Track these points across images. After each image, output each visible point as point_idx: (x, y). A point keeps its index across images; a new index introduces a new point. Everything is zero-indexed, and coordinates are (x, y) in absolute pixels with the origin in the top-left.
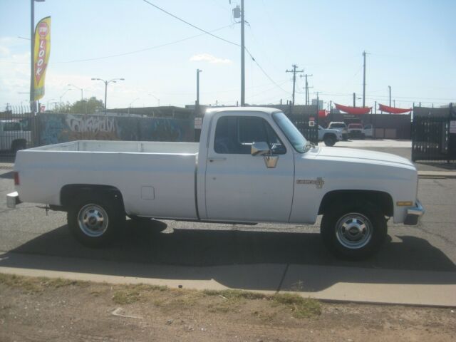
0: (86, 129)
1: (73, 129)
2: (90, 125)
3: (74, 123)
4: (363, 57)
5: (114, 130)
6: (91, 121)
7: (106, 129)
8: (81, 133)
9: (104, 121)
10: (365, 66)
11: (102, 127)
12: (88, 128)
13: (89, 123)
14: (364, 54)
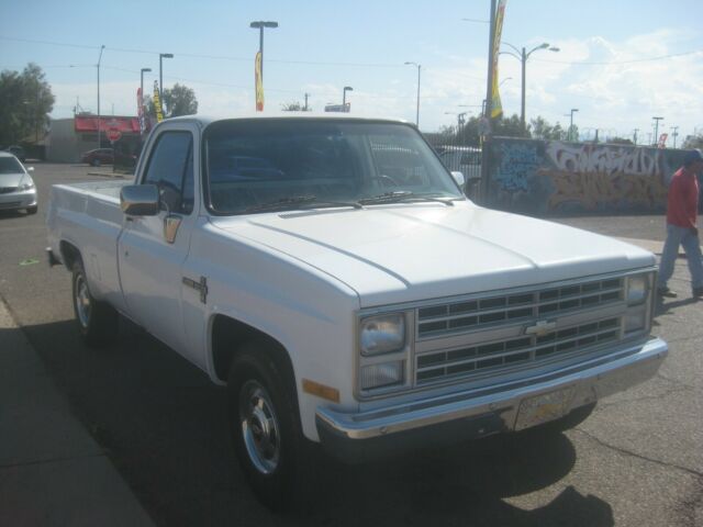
0: (591, 168)
1: (562, 166)
2: (602, 163)
3: (565, 157)
5: (658, 172)
6: (605, 155)
7: (639, 169)
8: (579, 174)
9: (635, 157)
11: (630, 165)
12: (597, 167)
13: (600, 157)
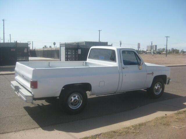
4: (3, 21)
10: (4, 25)
14: (4, 20)
